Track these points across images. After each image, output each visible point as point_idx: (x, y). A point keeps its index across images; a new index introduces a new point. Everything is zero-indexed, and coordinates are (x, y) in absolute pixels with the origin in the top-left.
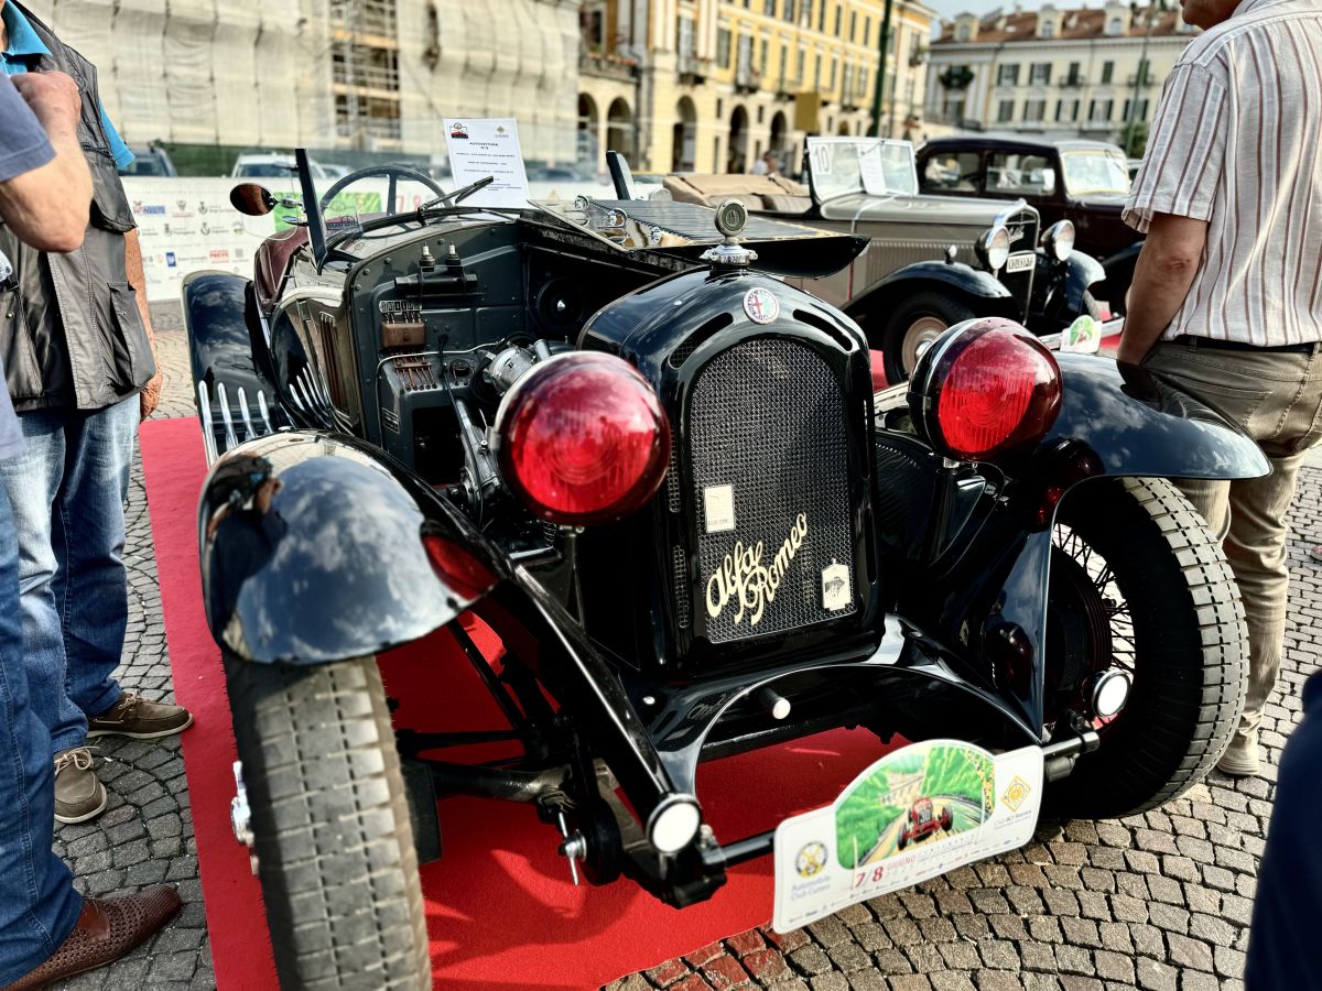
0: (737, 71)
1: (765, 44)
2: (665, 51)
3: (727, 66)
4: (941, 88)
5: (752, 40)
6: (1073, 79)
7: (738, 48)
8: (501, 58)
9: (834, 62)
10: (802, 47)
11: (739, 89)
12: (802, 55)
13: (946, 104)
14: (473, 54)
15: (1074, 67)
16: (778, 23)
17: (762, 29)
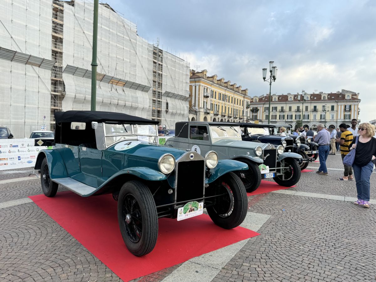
0: (214, 111)
1: (219, 105)
2: (202, 108)
3: (212, 110)
4: (251, 112)
5: (217, 105)
6: (282, 110)
7: (214, 107)
8: (177, 111)
9: (232, 108)
10: (226, 106)
11: (215, 115)
12: (226, 107)
13: (253, 116)
14: (173, 110)
15: (282, 108)
16: (221, 101)
17: (219, 103)
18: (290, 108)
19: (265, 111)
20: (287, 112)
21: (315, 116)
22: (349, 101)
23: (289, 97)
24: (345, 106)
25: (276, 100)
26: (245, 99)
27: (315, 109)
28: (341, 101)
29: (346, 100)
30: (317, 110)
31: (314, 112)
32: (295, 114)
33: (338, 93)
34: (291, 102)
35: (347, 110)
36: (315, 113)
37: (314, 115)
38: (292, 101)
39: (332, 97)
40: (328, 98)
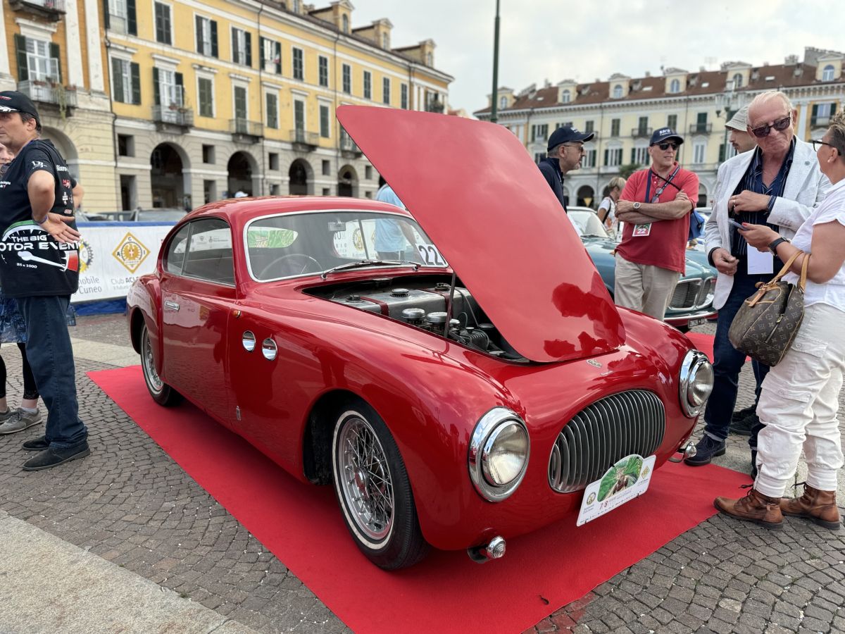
18: (616, 125)
19: (533, 139)
20: (604, 142)
21: (700, 152)
22: (830, 86)
23: (612, 87)
24: (815, 108)
25: (568, 97)
26: (416, 80)
27: (702, 126)
28: (800, 88)
29: (820, 83)
30: (708, 128)
31: (700, 136)
32: (632, 146)
33: (791, 64)
34: (619, 104)
35: (819, 122)
36: (700, 140)
37: (697, 147)
38: (623, 99)
39: (768, 78)
40: (752, 81)
